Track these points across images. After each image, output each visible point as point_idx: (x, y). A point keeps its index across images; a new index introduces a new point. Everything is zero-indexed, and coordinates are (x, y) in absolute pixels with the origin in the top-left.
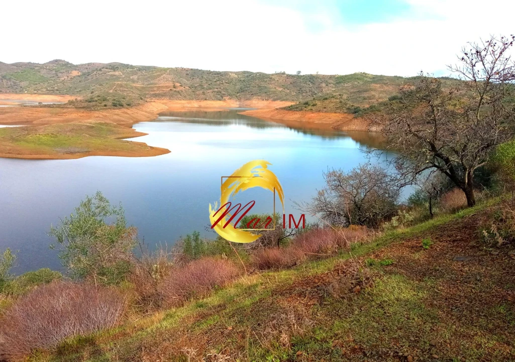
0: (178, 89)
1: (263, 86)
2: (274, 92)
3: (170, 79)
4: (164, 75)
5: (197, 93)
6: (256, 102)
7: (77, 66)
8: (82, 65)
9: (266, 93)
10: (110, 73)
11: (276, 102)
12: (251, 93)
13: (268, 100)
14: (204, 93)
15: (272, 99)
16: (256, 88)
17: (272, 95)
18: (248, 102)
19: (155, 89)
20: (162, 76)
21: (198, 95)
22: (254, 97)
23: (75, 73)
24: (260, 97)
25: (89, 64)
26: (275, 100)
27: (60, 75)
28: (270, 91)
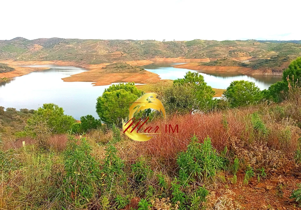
0: (124, 55)
1: (157, 50)
2: (165, 53)
3: (102, 48)
4: (98, 46)
6: (158, 59)
9: (161, 54)
10: (67, 46)
11: (169, 58)
12: (152, 54)
13: (163, 58)
16: (154, 51)
18: (154, 59)
21: (134, 57)
22: (156, 56)
24: (159, 56)
26: (167, 57)
27: (28, 47)
28: (162, 53)
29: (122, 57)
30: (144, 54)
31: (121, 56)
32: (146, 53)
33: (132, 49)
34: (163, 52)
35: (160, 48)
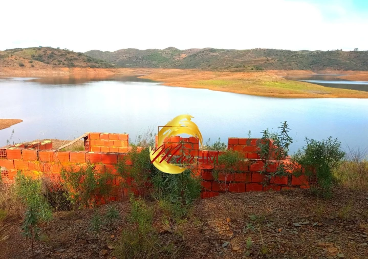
0: (270, 62)
1: (333, 59)
2: (344, 64)
5: (285, 64)
6: (330, 72)
7: (183, 51)
8: (186, 50)
9: (337, 64)
12: (324, 65)
13: (339, 70)
14: (290, 65)
15: (343, 69)
16: (327, 61)
17: (343, 66)
18: (323, 71)
19: (253, 62)
20: (247, 55)
21: (286, 66)
22: (328, 68)
23: (184, 56)
24: (332, 68)
25: (191, 50)
27: (174, 57)
28: (340, 63)
29: (266, 64)
30: (311, 65)
31: (265, 62)
32: (314, 63)
33: (294, 57)
34: (343, 62)
35: (339, 58)
